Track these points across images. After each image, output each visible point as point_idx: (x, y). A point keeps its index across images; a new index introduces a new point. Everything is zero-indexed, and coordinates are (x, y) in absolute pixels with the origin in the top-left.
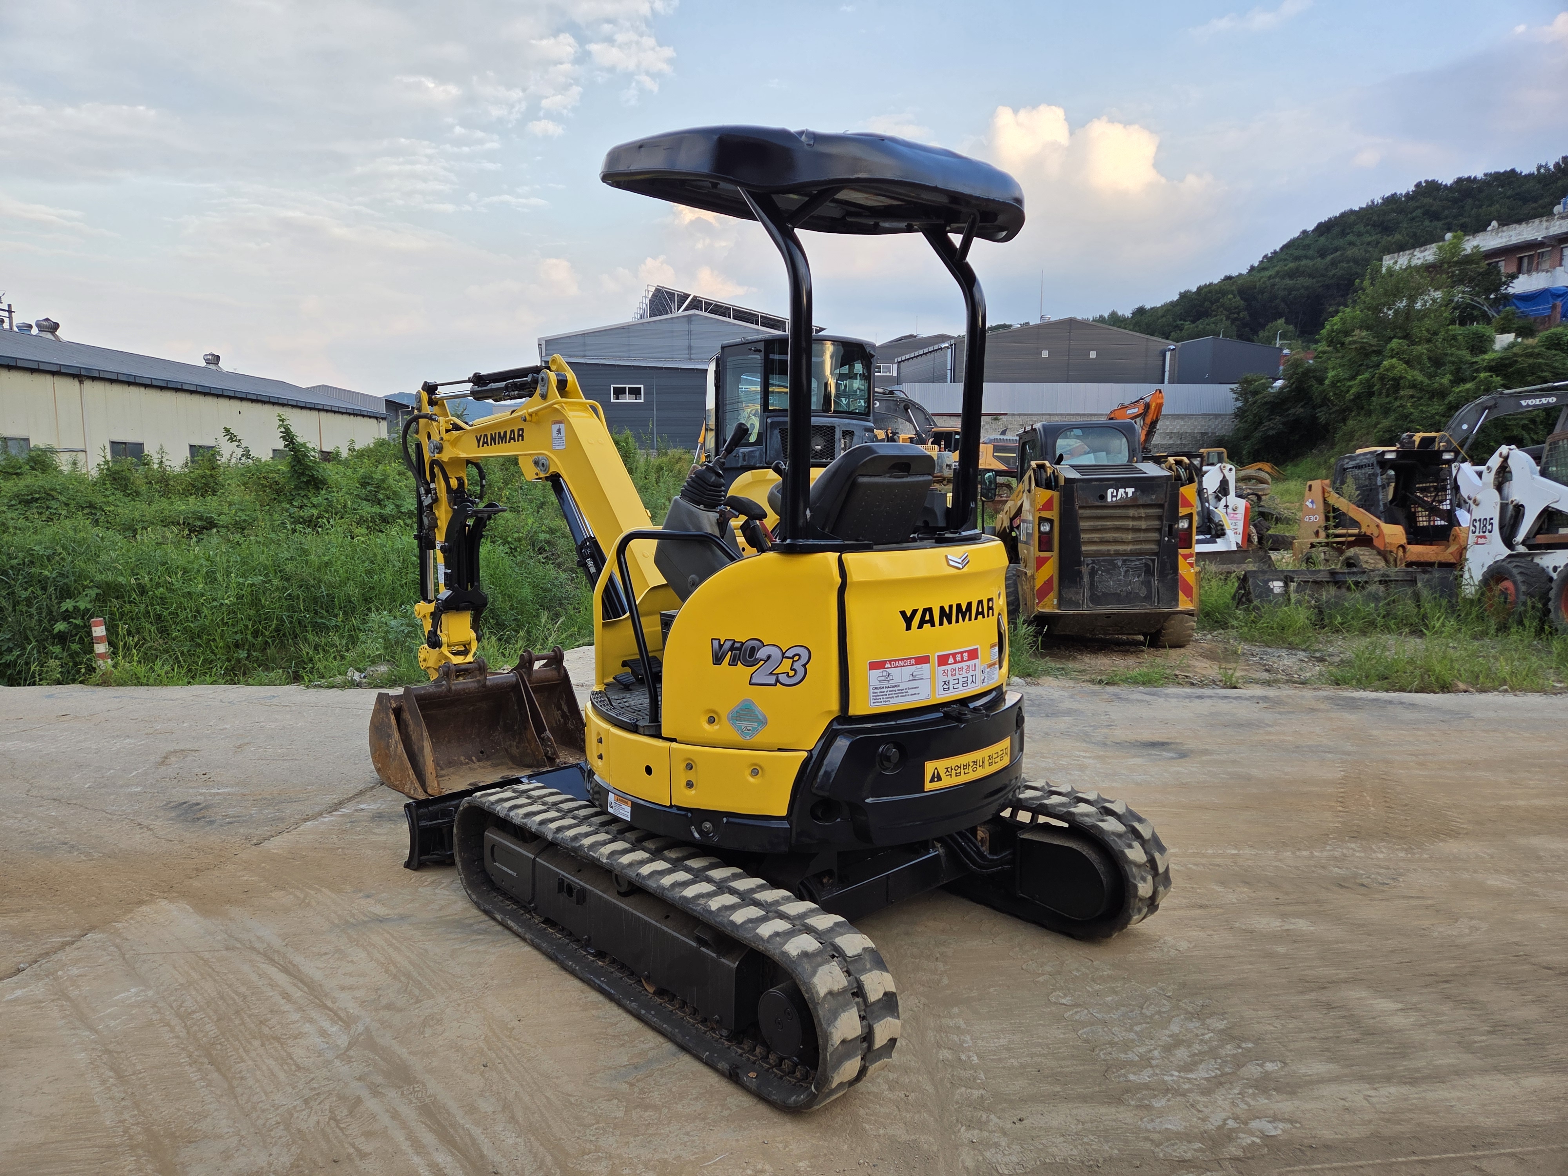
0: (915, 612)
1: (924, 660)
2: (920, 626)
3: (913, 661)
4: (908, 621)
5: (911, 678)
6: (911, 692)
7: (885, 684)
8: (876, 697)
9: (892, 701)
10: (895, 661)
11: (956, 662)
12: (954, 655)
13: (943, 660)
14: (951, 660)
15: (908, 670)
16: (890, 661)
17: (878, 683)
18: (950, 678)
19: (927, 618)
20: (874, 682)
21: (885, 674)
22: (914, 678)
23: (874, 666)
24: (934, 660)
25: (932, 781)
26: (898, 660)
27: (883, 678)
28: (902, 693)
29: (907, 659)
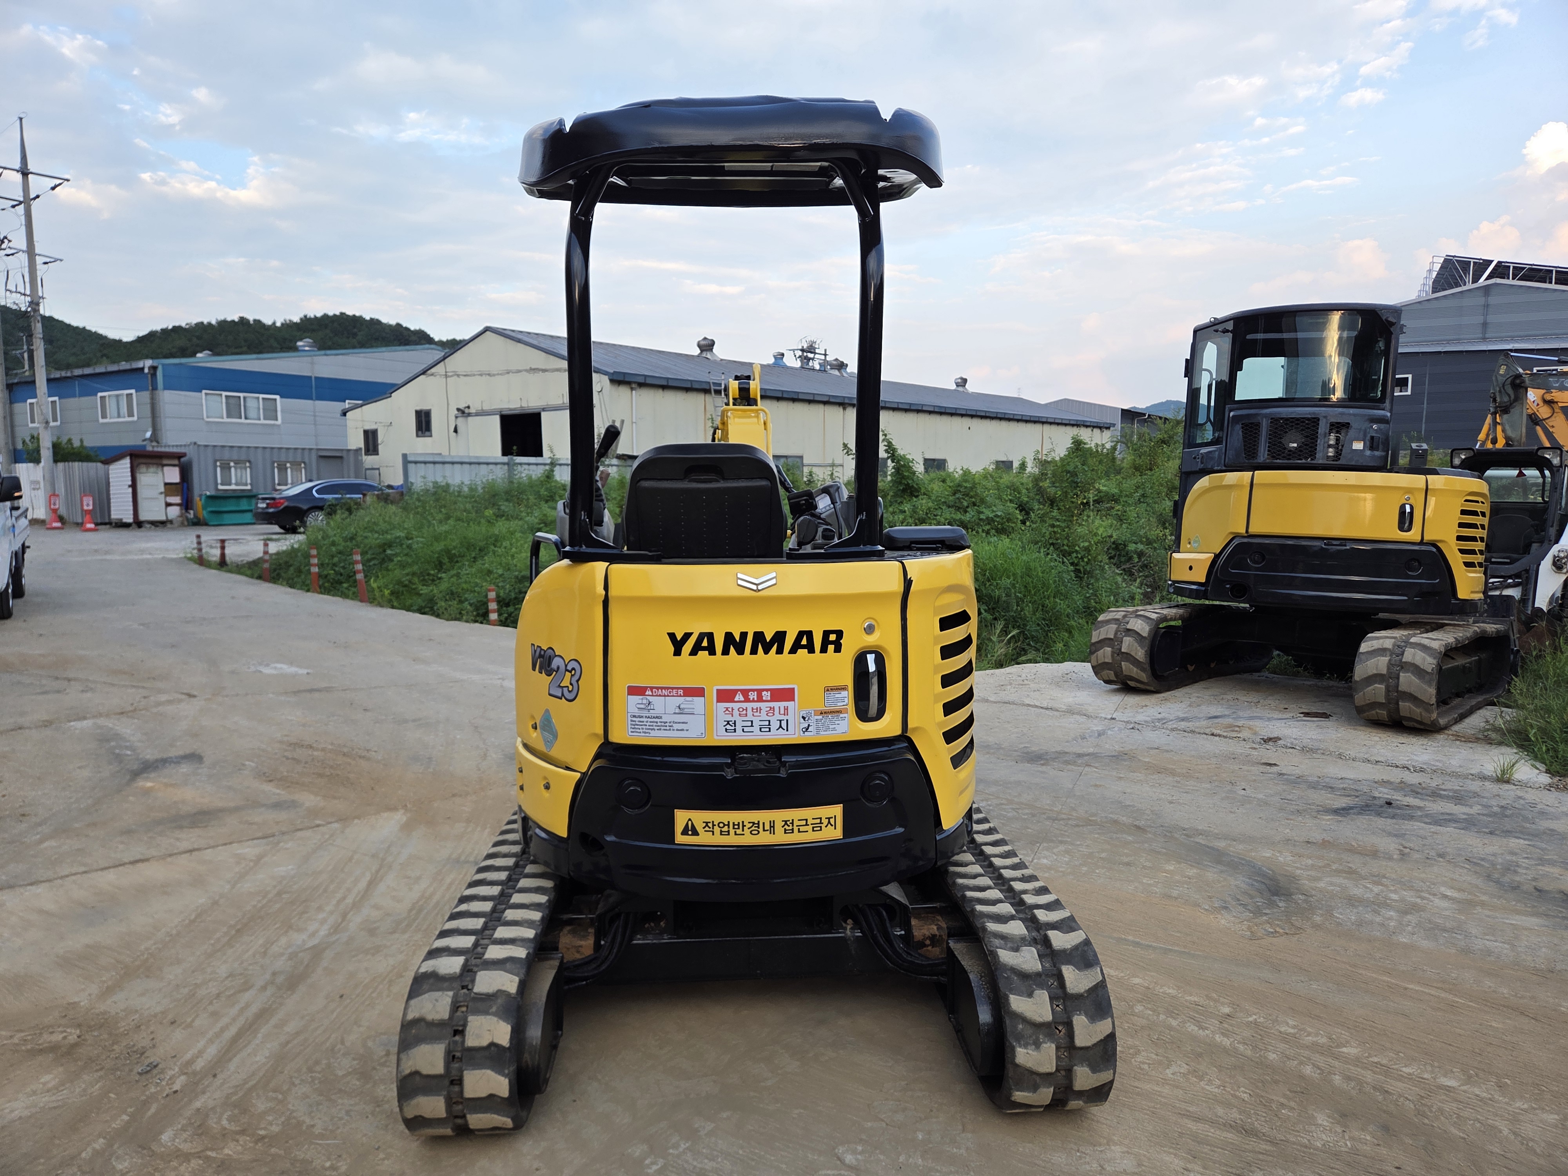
0: (687, 636)
1: (699, 692)
2: (694, 652)
3: (681, 692)
4: (678, 645)
5: (677, 711)
6: (676, 726)
7: (645, 713)
8: (634, 726)
9: (653, 733)
10: (658, 688)
11: (747, 700)
12: (745, 693)
13: (725, 696)
14: (739, 697)
15: (674, 702)
16: (652, 688)
17: (636, 710)
18: (736, 717)
19: (705, 643)
20: (633, 709)
21: (645, 701)
22: (681, 711)
23: (634, 691)
24: (712, 694)
25: (685, 832)
26: (662, 688)
27: (642, 706)
28: (667, 726)
29: (673, 688)
